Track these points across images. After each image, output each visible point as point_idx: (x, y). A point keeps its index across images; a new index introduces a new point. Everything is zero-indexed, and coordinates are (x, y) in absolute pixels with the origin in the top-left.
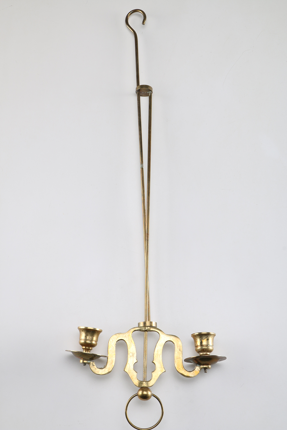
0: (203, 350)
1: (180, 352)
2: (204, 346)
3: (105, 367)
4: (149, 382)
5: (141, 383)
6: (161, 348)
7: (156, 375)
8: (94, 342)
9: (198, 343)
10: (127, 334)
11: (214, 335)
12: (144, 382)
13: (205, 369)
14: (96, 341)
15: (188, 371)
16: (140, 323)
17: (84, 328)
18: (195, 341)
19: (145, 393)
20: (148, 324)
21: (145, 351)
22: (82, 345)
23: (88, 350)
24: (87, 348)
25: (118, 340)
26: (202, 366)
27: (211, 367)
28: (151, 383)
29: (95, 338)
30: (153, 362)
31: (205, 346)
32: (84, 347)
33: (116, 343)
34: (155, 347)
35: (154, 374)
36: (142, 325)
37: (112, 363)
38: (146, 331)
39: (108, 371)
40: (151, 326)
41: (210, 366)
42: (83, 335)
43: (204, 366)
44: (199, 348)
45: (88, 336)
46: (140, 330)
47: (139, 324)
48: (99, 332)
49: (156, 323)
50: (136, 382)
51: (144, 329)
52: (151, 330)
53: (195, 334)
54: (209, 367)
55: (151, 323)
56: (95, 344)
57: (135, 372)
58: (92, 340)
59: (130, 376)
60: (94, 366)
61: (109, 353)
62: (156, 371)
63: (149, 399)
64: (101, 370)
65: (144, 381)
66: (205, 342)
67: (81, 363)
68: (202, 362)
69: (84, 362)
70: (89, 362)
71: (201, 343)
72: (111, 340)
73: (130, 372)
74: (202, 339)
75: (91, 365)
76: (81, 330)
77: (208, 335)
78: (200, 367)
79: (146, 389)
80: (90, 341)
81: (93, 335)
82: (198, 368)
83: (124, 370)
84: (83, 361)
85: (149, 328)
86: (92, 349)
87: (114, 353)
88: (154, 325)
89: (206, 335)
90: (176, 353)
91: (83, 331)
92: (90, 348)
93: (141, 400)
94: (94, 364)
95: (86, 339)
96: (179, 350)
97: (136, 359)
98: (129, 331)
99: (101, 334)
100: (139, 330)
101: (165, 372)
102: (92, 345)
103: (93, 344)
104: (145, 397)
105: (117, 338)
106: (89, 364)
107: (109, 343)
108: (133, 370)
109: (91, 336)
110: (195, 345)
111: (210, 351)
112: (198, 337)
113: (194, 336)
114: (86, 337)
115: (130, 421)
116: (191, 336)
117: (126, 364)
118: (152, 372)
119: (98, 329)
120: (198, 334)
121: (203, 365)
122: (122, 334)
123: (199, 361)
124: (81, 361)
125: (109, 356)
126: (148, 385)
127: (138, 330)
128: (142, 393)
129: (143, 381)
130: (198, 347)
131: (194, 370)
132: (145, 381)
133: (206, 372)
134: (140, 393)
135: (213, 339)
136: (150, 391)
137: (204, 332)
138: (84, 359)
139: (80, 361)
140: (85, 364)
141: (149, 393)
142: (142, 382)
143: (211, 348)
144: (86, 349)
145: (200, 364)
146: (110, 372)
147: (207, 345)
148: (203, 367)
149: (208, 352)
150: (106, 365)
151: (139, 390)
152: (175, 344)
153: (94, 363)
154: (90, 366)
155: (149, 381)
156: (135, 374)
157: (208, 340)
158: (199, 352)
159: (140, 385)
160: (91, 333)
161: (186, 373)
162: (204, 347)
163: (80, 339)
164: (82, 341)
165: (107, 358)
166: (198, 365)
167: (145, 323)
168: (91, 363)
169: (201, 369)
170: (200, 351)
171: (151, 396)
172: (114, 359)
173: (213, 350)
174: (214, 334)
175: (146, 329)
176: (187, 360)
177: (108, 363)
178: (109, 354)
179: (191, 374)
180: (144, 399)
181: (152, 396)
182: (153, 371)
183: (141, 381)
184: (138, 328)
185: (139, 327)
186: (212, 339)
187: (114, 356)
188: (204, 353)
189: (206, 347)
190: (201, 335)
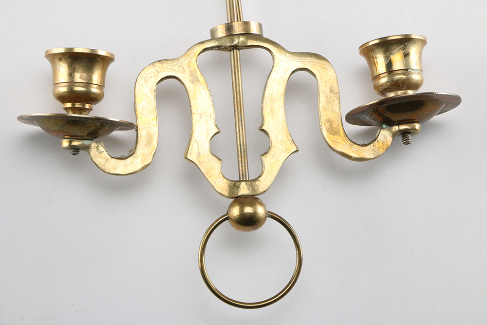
0: (396, 85)
1: (333, 95)
2: (399, 74)
3: (132, 153)
4: (257, 183)
5: (235, 185)
6: (282, 88)
7: (272, 164)
8: (94, 90)
9: (381, 67)
10: (184, 62)
11: (424, 42)
12: (243, 184)
13: (405, 134)
14: (101, 86)
15: (359, 145)
16: (217, 30)
17: (62, 51)
18: (372, 63)
19: (248, 210)
20: (238, 28)
21: (237, 102)
22: (63, 98)
23: (82, 110)
24: (78, 105)
25: (162, 80)
26: (396, 128)
27: (421, 128)
28: (263, 184)
29: (96, 77)
30: (263, 130)
31: (400, 72)
32: (69, 105)
33: (154, 87)
34: (265, 90)
35: (267, 160)
36: (221, 33)
37: (149, 143)
38: (236, 47)
39: (142, 162)
40: (247, 34)
41: (417, 126)
42: (63, 69)
43: (403, 127)
44: (384, 80)
45: (78, 73)
46: (219, 48)
47: (213, 32)
48: (106, 61)
49: (260, 26)
50: (221, 185)
51: (228, 44)
52: (249, 44)
53: (371, 44)
54: (416, 129)
55: (246, 24)
56: (99, 94)
57: (216, 159)
58: (89, 84)
59: (202, 170)
60: (102, 154)
61: (139, 116)
62: (272, 151)
63: (260, 226)
64: (123, 161)
65: (243, 181)
66: (398, 62)
67: (66, 148)
68: (395, 117)
69: (75, 146)
70: (87, 142)
71: (389, 65)
72: (140, 81)
73: (202, 160)
74: (390, 54)
75: (93, 152)
76: (53, 58)
77: (405, 41)
78: (390, 130)
79: (252, 199)
80: (83, 85)
81: (89, 70)
82: (385, 135)
83: (186, 158)
84: (70, 142)
85: (242, 39)
86: (90, 110)
87: (154, 115)
88: (254, 30)
89: (401, 44)
90: (322, 99)
91: (60, 59)
92: (87, 106)
93: (240, 229)
94: (101, 149)
95: (72, 83)
96: (331, 91)
97: (216, 126)
98: (189, 53)
99: (111, 67)
100: (216, 47)
101: (297, 151)
102: (90, 98)
103: (94, 93)
104: (249, 222)
105: (156, 73)
106: (87, 148)
107: (137, 89)
108: (210, 154)
109: (85, 72)
110: (373, 73)
111: (416, 86)
112: (379, 50)
113: (368, 51)
114: (71, 75)
115: (213, 287)
116: (358, 52)
117: (190, 139)
118: (263, 155)
119: (102, 53)
120: (377, 41)
121: (399, 123)
122: (169, 62)
123: (388, 115)
124: (65, 143)
125: (141, 123)
126: (254, 189)
127: (212, 48)
128: (242, 210)
129: (240, 181)
130: (380, 78)
131: (374, 140)
132: (246, 181)
133: (407, 143)
134: (235, 212)
135: (421, 53)
136: (262, 204)
137: (394, 33)
138: (73, 137)
139: (61, 143)
140: (76, 150)
141: (261, 211)
142: (237, 184)
143: (415, 77)
144: (73, 109)
145: (390, 123)
146: (147, 166)
147: (407, 70)
148: (400, 131)
149: (410, 89)
150: (136, 148)
151: (231, 206)
152: (317, 77)
153: (100, 145)
154: (91, 154)
155: (256, 180)
156: (217, 164)
157: (406, 55)
158: (384, 90)
159: (233, 193)
160: (83, 64)
161: (354, 151)
162: (397, 77)
163: (56, 84)
164: (63, 89)
165: (137, 130)
166: (384, 126)
167: (229, 28)
168: (94, 145)
169: (394, 135)
170: (388, 88)
171: (266, 217)
172: (154, 129)
173: (422, 82)
174: (421, 38)
175: (235, 42)
176: (353, 117)
177: (139, 142)
178: (139, 119)
179: (368, 152)
180: (248, 228)
181: (268, 219)
182: (266, 153)
183: (234, 181)
184: (212, 42)
185: (213, 37)
186: (418, 53)
187: (155, 122)
188: (400, 93)
189: (404, 74)
190: (386, 45)
